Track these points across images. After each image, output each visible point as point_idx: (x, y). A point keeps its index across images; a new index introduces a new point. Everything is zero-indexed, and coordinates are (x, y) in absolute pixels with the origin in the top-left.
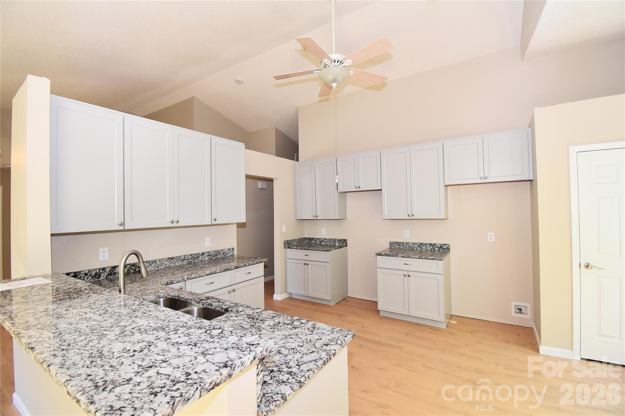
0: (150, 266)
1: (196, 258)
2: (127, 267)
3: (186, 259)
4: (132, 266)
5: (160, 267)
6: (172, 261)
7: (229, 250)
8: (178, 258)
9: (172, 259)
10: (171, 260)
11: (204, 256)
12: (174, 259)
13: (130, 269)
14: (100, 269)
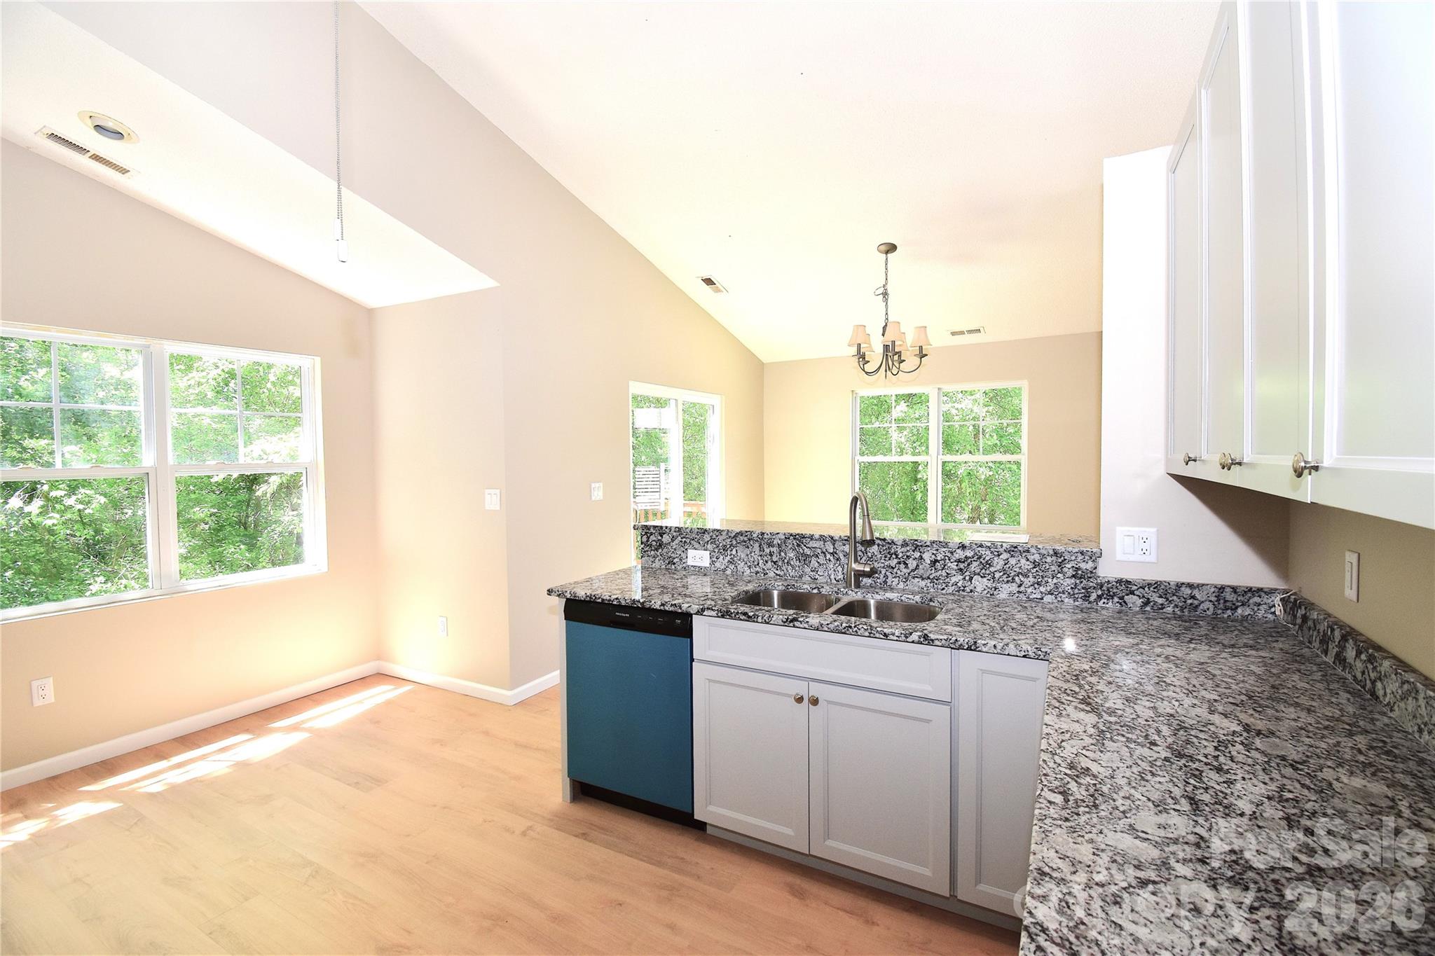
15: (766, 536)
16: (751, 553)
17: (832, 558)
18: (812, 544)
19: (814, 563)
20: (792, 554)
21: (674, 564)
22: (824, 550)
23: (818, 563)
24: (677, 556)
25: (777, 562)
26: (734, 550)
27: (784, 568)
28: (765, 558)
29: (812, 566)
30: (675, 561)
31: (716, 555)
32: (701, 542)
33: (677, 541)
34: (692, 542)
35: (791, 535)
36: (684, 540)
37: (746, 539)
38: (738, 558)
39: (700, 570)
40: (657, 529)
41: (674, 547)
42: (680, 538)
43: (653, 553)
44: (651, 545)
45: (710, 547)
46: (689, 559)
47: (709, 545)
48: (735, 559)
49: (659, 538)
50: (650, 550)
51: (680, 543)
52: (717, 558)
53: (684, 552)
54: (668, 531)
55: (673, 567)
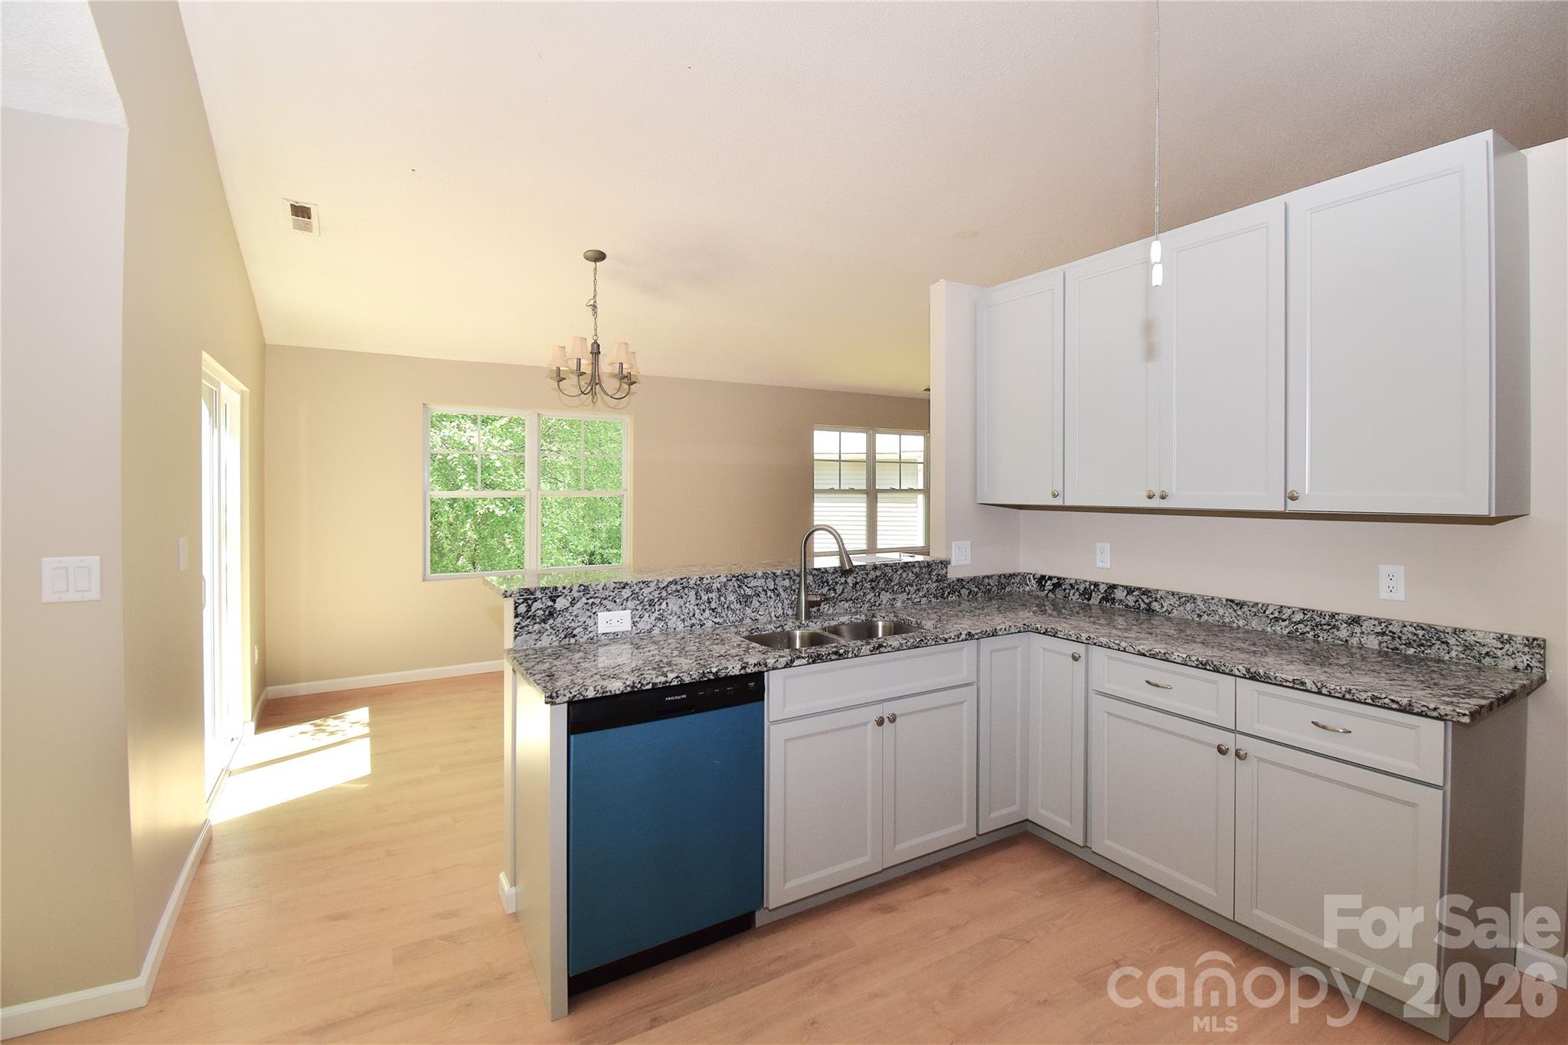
0: (1182, 608)
1: (1325, 627)
2: (1134, 594)
3: (1284, 617)
4: (1143, 594)
5: (1205, 616)
6: (1239, 612)
7: (1504, 640)
8: (1259, 610)
9: (1241, 605)
10: (1234, 606)
11: (1357, 630)
12: (1246, 609)
13: (1140, 600)
14: (1091, 584)
15: (705, 581)
16: (685, 603)
17: (772, 595)
18: (753, 583)
19: (755, 603)
20: (733, 597)
21: (575, 636)
22: (765, 588)
23: (759, 602)
24: (579, 624)
25: (715, 608)
26: (664, 603)
27: (723, 614)
28: (703, 607)
29: (753, 607)
30: (575, 632)
31: (638, 613)
32: (618, 601)
33: (579, 605)
34: (604, 602)
35: (734, 576)
36: (590, 601)
37: (679, 588)
38: (669, 612)
39: (615, 637)
40: (547, 591)
41: (575, 613)
42: (584, 600)
43: (537, 627)
44: (535, 615)
45: (631, 604)
46: (599, 625)
47: (630, 602)
48: (665, 614)
49: (550, 603)
50: (532, 623)
51: (585, 606)
52: (640, 617)
53: (590, 617)
54: (566, 592)
55: (573, 641)
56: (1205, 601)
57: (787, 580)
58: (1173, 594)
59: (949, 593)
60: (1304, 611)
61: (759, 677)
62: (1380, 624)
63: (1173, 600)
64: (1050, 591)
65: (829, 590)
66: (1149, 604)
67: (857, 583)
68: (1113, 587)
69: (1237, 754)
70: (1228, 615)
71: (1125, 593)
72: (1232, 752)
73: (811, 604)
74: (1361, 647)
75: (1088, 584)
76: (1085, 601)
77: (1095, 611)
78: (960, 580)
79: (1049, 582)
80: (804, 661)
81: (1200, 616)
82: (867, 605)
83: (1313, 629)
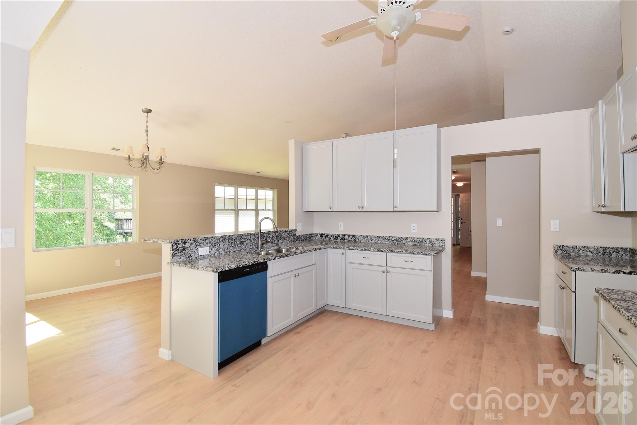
0: (364, 239)
1: (400, 241)
2: (351, 237)
3: (390, 239)
4: (353, 236)
5: (370, 241)
6: (379, 239)
7: (437, 240)
8: (384, 238)
9: (379, 237)
10: (378, 238)
11: (407, 241)
12: (381, 238)
14: (337, 235)
15: (231, 237)
16: (225, 244)
18: (244, 237)
19: (245, 244)
20: (238, 242)
21: (191, 257)
22: (248, 239)
24: (193, 252)
25: (234, 246)
26: (219, 244)
27: (236, 248)
28: (230, 246)
30: (191, 255)
31: (211, 248)
32: (205, 244)
33: (193, 245)
34: (200, 244)
35: (239, 235)
36: (197, 244)
37: (223, 239)
38: (220, 247)
39: (204, 257)
40: (183, 241)
41: (191, 249)
42: (194, 244)
43: (179, 253)
44: (179, 250)
45: (209, 245)
46: (199, 252)
47: (208, 244)
48: (219, 248)
49: (184, 245)
50: (178, 252)
51: (195, 246)
52: (212, 250)
53: (196, 250)
54: (189, 241)
55: (191, 258)
56: (370, 237)
57: (254, 236)
58: (362, 236)
59: (297, 240)
60: (395, 237)
61: (265, 263)
62: (412, 239)
63: (361, 238)
64: (324, 238)
65: (265, 239)
66: (355, 239)
67: (273, 237)
68: (344, 235)
69: (387, 272)
70: (376, 240)
71: (348, 236)
72: (386, 272)
73: (262, 244)
74: (408, 245)
75: (336, 235)
76: (336, 240)
77: (340, 243)
78: (299, 236)
79: (324, 235)
80: (278, 257)
81: (369, 241)
82: (275, 244)
83: (397, 242)
